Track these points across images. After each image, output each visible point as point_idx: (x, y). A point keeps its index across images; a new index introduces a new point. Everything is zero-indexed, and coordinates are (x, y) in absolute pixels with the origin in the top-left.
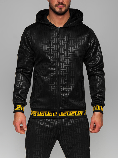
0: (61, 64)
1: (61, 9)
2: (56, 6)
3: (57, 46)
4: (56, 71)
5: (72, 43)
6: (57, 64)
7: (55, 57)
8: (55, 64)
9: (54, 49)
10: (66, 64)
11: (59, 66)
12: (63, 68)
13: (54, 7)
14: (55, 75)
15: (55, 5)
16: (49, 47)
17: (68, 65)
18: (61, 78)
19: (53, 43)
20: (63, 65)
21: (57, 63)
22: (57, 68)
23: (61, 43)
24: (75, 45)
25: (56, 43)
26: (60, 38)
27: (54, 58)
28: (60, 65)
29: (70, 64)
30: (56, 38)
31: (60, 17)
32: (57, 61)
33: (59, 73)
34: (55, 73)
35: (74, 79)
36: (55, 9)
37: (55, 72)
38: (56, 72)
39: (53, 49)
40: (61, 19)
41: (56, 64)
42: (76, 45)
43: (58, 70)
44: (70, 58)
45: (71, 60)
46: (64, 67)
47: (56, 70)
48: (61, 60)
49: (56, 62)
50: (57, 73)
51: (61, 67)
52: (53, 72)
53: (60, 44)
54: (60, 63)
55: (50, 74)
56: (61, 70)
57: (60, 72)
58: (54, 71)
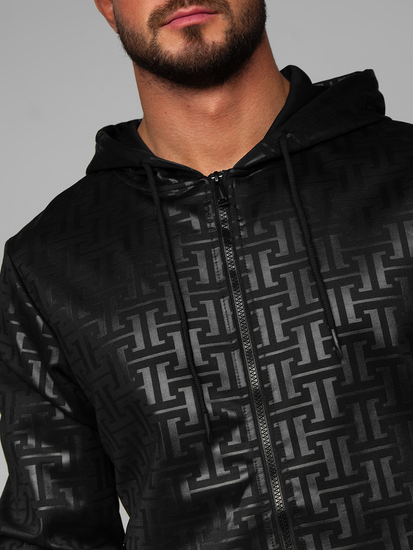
0: (283, 426)
1: (193, 33)
2: (158, 20)
3: (225, 304)
4: (256, 490)
5: (332, 263)
6: (252, 432)
7: (226, 385)
8: (237, 433)
9: (215, 331)
10: (319, 417)
11: (273, 440)
12: (305, 451)
13: (149, 37)
14: (258, 514)
15: (146, 18)
16: (171, 318)
17: (336, 422)
18: (306, 531)
19: (192, 287)
20: (299, 429)
21: (250, 425)
22: (258, 461)
23: (253, 279)
24: (355, 267)
25: (220, 285)
26: (242, 241)
27: (226, 394)
28: (275, 434)
29: (346, 418)
30: (207, 248)
31: (211, 101)
32: (247, 409)
33: (279, 499)
34: (249, 501)
35: (402, 518)
36: (155, 49)
37: (248, 493)
38: (259, 497)
39: (206, 326)
40: (218, 117)
41: (244, 433)
42: (364, 268)
43: (270, 474)
44: (338, 373)
45: (348, 381)
46: (311, 442)
47: (252, 480)
48: (277, 397)
49: (240, 422)
50: (270, 496)
51: (289, 452)
52: (233, 495)
53: (246, 283)
54: (271, 421)
55: (217, 523)
56: (294, 474)
57: (288, 491)
58: (242, 486)
